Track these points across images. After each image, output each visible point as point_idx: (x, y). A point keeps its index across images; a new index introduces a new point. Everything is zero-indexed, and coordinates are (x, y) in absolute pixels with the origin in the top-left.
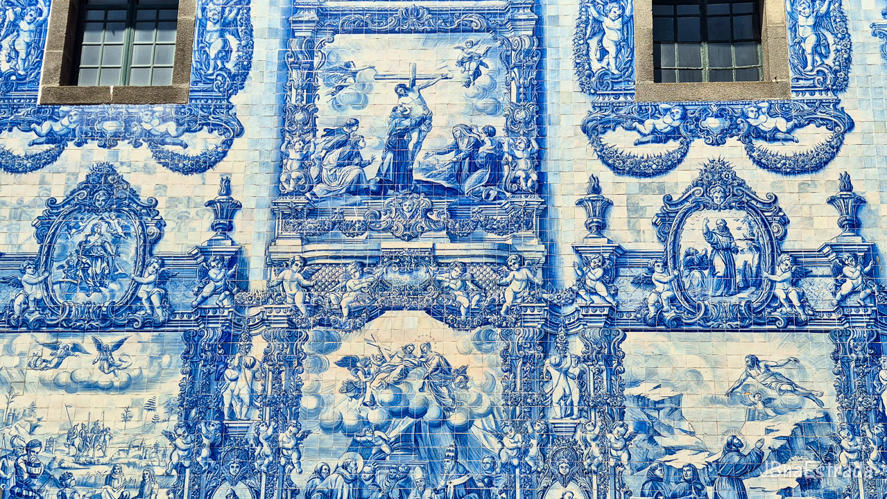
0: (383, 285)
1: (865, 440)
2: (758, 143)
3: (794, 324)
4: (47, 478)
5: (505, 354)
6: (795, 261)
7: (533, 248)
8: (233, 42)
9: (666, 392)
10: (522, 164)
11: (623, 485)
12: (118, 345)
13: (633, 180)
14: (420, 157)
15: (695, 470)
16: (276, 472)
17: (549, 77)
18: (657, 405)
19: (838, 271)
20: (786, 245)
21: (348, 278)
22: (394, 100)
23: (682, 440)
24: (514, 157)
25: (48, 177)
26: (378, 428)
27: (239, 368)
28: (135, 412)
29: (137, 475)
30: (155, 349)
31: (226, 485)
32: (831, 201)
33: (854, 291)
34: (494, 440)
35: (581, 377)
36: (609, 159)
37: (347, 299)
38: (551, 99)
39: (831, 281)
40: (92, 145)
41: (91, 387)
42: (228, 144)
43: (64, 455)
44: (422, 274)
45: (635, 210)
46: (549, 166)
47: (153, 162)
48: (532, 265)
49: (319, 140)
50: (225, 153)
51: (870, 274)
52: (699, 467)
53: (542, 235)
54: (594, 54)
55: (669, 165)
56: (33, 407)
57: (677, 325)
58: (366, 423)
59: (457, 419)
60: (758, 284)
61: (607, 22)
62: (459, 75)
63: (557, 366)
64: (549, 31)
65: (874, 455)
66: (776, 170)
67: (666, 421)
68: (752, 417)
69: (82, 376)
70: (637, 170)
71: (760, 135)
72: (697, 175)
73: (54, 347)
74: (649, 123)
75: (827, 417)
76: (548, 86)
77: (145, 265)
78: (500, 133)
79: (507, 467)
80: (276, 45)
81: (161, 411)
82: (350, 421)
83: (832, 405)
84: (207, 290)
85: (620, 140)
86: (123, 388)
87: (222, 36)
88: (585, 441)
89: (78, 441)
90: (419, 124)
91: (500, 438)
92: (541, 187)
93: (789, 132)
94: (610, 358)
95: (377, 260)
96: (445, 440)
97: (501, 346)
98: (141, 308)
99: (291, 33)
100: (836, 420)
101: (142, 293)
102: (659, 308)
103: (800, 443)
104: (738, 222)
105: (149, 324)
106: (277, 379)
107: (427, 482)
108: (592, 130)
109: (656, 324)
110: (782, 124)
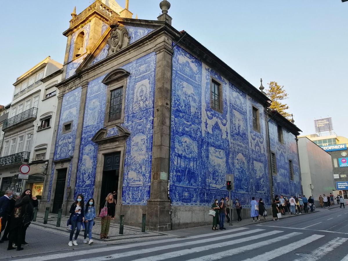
0: (239, 149)
1: (266, 177)
2: (259, 139)
3: (262, 162)
4: (217, 171)
6: (262, 154)
7: (248, 147)
8: (226, 106)
14: (240, 131)
17: (248, 123)
18: (256, 170)
20: (261, 152)
21: (236, 147)
23: (257, 175)
25: (213, 121)
26: (240, 169)
28: (222, 163)
30: (223, 153)
32: (263, 148)
33: (264, 159)
37: (237, 150)
38: (248, 127)
39: (263, 157)
41: (219, 158)
42: (226, 122)
43: (217, 168)
45: (253, 144)
46: (248, 136)
47: (221, 123)
48: (248, 150)
49: (233, 125)
51: (265, 157)
52: (258, 178)
54: (250, 122)
56: (214, 160)
57: (256, 161)
60: (260, 157)
61: (251, 118)
63: (250, 164)
64: (247, 117)
66: (260, 143)
68: (260, 173)
69: (218, 156)
70: (253, 139)
72: (256, 141)
73: (215, 150)
76: (248, 125)
77: (221, 139)
78: (245, 130)
81: (225, 163)
83: (264, 172)
85: (252, 135)
86: (221, 158)
87: (225, 104)
89: (218, 166)
90: (240, 126)
99: (230, 107)
102: (255, 158)
103: (263, 176)
104: (259, 149)
105: (222, 149)
106: (233, 160)
110: (260, 137)
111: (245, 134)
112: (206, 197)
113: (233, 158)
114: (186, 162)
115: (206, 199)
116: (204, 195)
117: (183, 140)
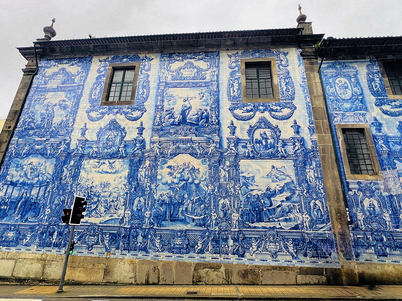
0: (178, 148)
1: (303, 188)
2: (273, 113)
3: (283, 157)
4: (95, 195)
5: (209, 165)
6: (283, 142)
7: (217, 138)
8: (145, 91)
9: (251, 175)
10: (214, 118)
11: (239, 199)
12: (114, 162)
13: (242, 121)
14: (188, 116)
15: (258, 195)
16: (151, 195)
17: (220, 97)
18: (248, 178)
19: (294, 144)
20: (280, 138)
21: (170, 146)
22: (183, 103)
23: (255, 187)
24: (212, 116)
25: (101, 122)
26: (176, 184)
27: (142, 168)
28: (117, 179)
29: (116, 195)
30: (123, 163)
31: (138, 198)
32: (292, 127)
33: (298, 149)
34: (206, 187)
35: (228, 171)
36: (235, 116)
37: (170, 151)
38: (221, 103)
39: (292, 147)
40: (111, 115)
41: (107, 173)
42: (143, 114)
43: (99, 190)
44: (188, 145)
45: (242, 129)
46: (220, 118)
47: (125, 118)
48: (216, 143)
49: (164, 113)
50: (142, 116)
51: (302, 145)
52: (259, 195)
53: (219, 135)
54: (232, 92)
55: (250, 118)
56: (93, 178)
57: (253, 158)
58: (173, 182)
59: (196, 182)
60: (274, 148)
61: (235, 84)
62: (198, 97)
63: (222, 168)
64: (220, 86)
65: (305, 192)
66: (277, 119)
67: (251, 183)
68: (273, 181)
69: (104, 170)
70: (243, 119)
71: (273, 110)
72: (258, 120)
73: (99, 163)
74: (245, 108)
75: (293, 181)
76: (220, 99)
77: (121, 143)
78: (208, 110)
79: (210, 194)
80: (155, 91)
81: (123, 179)
82: (169, 182)
83: (294, 178)
84: (135, 149)
85: (238, 112)
86: (114, 173)
87: (143, 89)
88: (229, 187)
89: (103, 186)
90: (188, 109)
91: (208, 187)
92: (219, 123)
93: (280, 110)
94: (236, 166)
95: (177, 141)
96: (194, 187)
97: (208, 163)
98: (120, 153)
99: (159, 88)
100: (295, 182)
101: (120, 150)
102: (249, 153)
103: (286, 188)
104: (268, 132)
105: (122, 157)
106: (151, 171)
107: (189, 198)
108: (231, 110)
109: (248, 157)
110: (279, 108)
111: (207, 118)
112: (55, 237)
113: (154, 167)
114: (23, 191)
115: (54, 241)
116: (51, 234)
117: (25, 163)
